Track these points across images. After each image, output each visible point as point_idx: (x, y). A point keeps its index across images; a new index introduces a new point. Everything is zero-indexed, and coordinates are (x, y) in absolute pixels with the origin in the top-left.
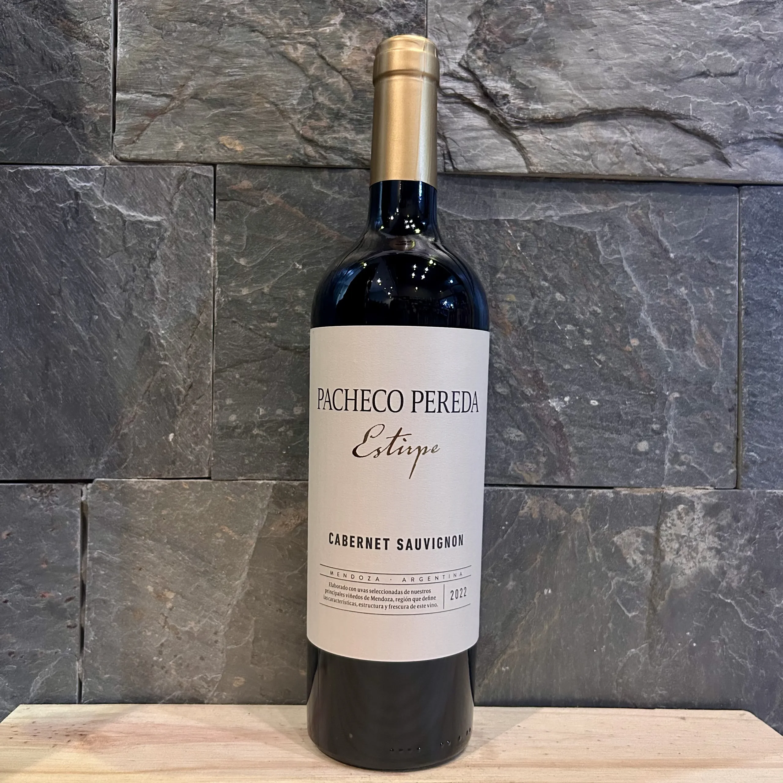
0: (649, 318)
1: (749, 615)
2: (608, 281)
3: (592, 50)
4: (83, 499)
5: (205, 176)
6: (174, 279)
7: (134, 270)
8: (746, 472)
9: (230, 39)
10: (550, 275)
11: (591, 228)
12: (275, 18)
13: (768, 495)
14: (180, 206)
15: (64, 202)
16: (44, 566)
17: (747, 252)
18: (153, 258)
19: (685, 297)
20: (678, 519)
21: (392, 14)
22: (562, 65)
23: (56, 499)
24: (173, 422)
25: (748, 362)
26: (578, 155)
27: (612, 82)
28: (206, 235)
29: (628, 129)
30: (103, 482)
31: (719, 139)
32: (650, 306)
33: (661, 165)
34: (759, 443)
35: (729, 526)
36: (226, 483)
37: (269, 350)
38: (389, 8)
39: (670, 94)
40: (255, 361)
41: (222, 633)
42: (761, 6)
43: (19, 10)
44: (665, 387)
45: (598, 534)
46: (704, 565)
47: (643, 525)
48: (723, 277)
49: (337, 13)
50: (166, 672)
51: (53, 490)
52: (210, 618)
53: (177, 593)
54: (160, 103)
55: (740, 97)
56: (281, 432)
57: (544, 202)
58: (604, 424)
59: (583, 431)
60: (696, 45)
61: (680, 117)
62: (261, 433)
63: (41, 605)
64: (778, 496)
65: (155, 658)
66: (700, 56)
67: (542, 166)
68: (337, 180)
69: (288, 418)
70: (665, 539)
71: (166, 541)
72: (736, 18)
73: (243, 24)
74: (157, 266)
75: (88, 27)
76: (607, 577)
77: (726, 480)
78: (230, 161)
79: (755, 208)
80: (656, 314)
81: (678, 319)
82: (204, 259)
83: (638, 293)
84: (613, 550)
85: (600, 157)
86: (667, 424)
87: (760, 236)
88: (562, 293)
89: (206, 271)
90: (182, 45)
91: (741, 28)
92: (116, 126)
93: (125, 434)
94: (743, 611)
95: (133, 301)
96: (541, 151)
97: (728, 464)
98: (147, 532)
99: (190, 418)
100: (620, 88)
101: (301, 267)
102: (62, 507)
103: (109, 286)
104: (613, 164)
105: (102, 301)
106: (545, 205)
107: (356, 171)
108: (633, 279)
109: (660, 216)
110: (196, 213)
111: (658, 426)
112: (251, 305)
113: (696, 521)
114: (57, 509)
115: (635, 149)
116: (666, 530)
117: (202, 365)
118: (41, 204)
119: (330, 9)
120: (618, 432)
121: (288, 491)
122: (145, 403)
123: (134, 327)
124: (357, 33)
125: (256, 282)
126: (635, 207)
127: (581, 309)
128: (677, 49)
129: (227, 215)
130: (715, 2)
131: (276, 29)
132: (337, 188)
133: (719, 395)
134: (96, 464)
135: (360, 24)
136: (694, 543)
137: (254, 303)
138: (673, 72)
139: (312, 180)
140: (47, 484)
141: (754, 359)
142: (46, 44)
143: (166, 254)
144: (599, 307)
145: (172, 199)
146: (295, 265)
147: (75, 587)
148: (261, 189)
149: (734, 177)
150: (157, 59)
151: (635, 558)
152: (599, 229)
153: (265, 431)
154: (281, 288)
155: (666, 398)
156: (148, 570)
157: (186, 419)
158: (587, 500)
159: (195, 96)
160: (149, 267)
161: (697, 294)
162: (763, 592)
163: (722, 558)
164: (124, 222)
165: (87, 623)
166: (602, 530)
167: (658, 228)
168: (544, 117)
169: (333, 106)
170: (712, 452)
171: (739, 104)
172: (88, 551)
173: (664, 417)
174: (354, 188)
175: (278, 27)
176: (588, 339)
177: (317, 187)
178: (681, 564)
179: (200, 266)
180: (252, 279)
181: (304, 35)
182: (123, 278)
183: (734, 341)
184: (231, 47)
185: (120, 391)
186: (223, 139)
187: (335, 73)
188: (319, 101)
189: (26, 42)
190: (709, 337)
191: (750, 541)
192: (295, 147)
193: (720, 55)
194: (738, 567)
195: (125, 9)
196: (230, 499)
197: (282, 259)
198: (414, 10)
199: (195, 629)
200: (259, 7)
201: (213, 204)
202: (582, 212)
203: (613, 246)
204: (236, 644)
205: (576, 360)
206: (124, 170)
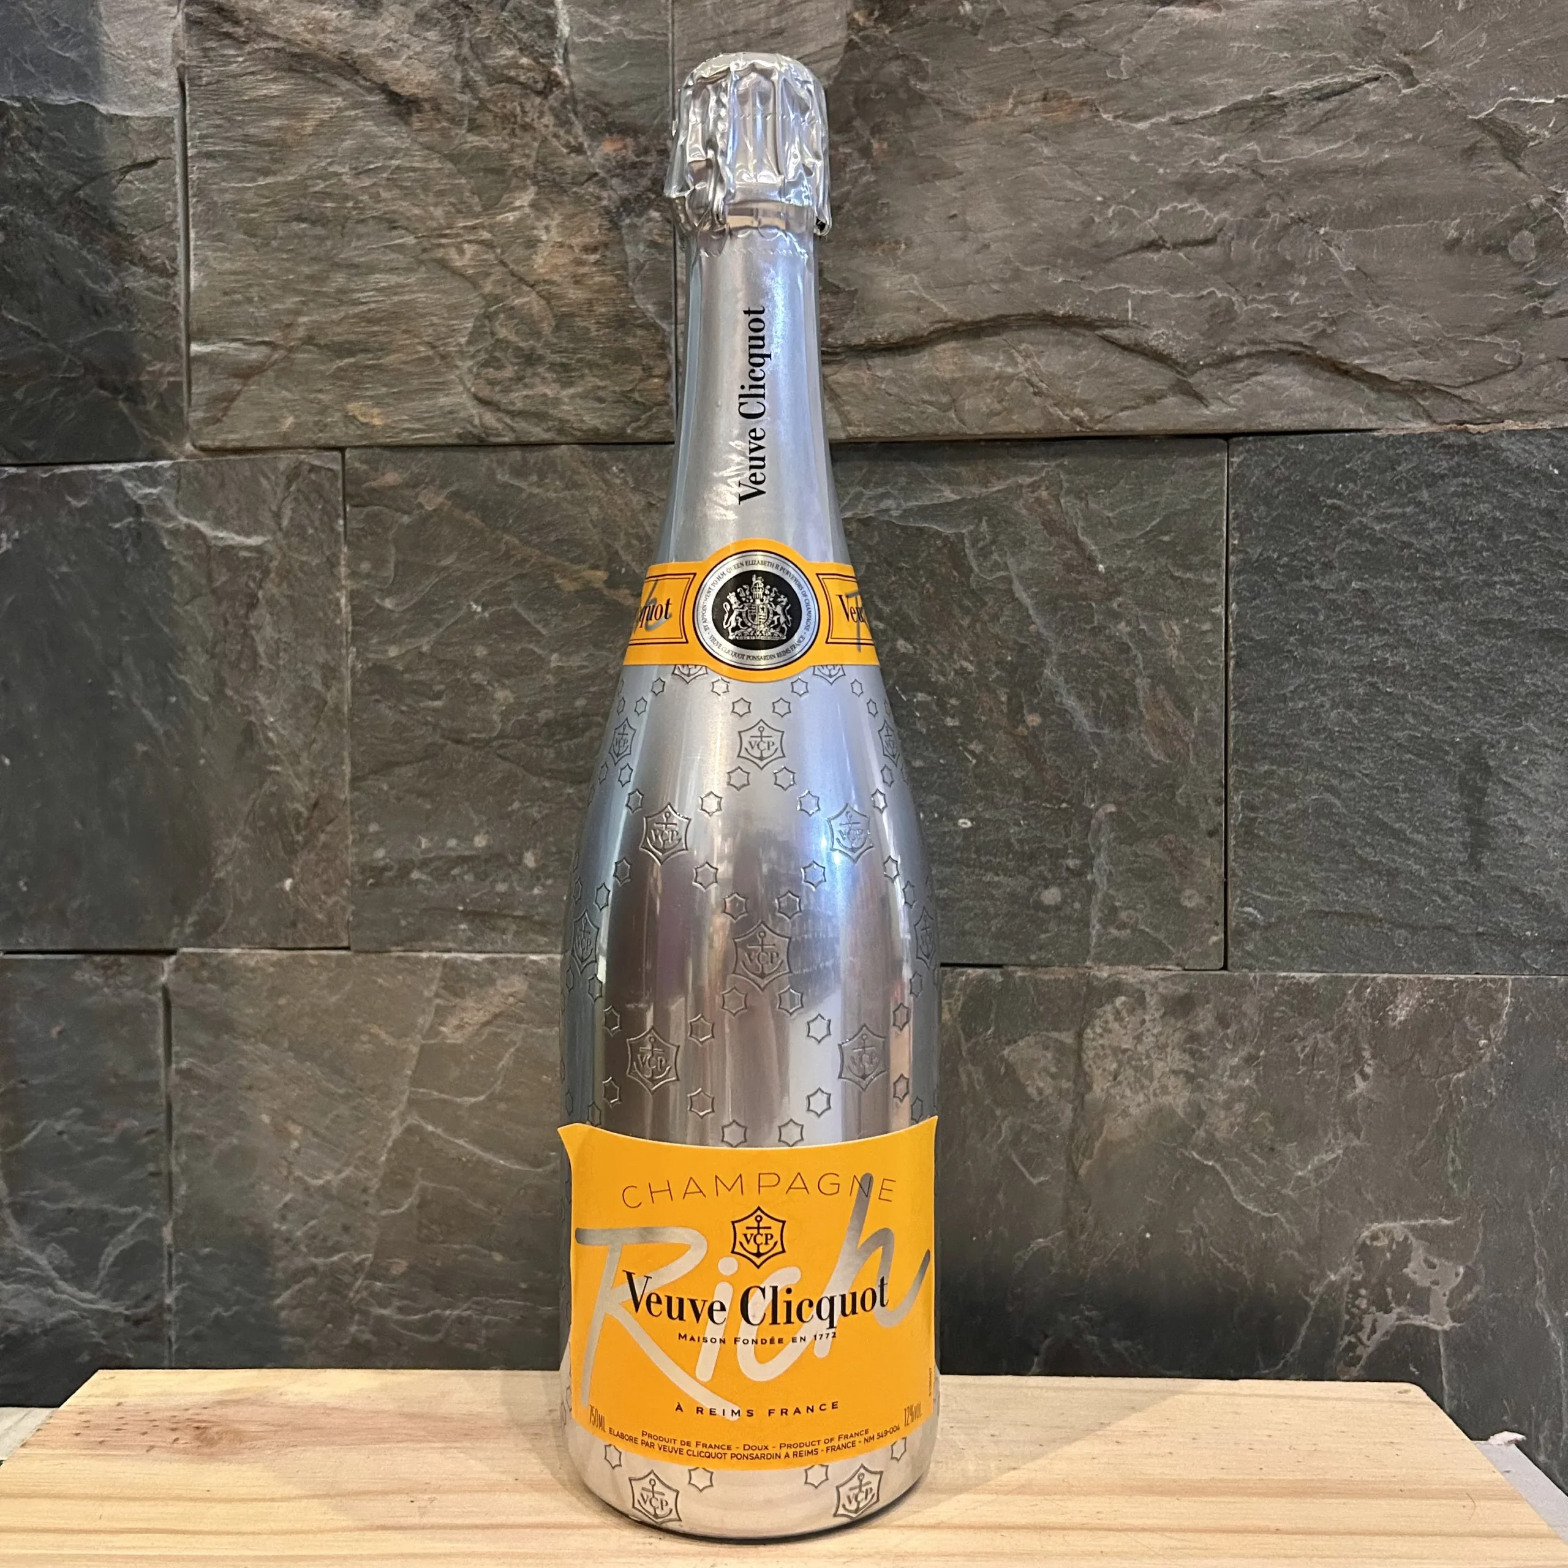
0: (1062, 679)
1: (1248, 1189)
2: (986, 618)
3: (955, 216)
4: (163, 979)
5: (329, 470)
6: (287, 636)
7: (226, 623)
8: (1240, 942)
9: (360, 243)
10: (887, 610)
11: (958, 526)
12: (428, 205)
13: (1280, 981)
14: (292, 519)
15: (120, 520)
16: (113, 1081)
17: (1241, 556)
18: (252, 605)
19: (1126, 639)
20: (1116, 1020)
21: (614, 182)
22: (903, 246)
23: (127, 979)
24: (291, 862)
25: (1242, 750)
26: (931, 403)
27: (990, 271)
28: (332, 563)
29: (1019, 352)
30: (192, 954)
31: (1182, 360)
32: (1063, 656)
33: (1078, 412)
34: (1263, 892)
35: (1211, 1034)
36: (374, 956)
37: (433, 744)
38: (609, 171)
39: (1090, 285)
40: (410, 763)
41: (373, 1191)
42: (1261, 114)
43: (44, 223)
44: (1087, 796)
45: (977, 1043)
46: (1166, 1100)
47: (1055, 1029)
48: (1196, 601)
49: (524, 188)
50: (294, 1248)
51: (120, 965)
52: (356, 1167)
53: (306, 1128)
54: (255, 355)
55: (1221, 281)
56: (454, 877)
57: (878, 485)
58: (983, 859)
59: (948, 871)
60: (1140, 194)
61: (1111, 324)
62: (424, 877)
63: (109, 1140)
64: (1299, 983)
65: (276, 1225)
66: (1147, 212)
67: (867, 426)
68: (535, 463)
69: (467, 853)
70: (1091, 1054)
71: (286, 1045)
72: (1213, 139)
73: (379, 219)
74: (262, 615)
75: (148, 243)
76: (994, 1117)
77: (1205, 955)
78: (364, 443)
79: (1255, 476)
80: (1074, 670)
81: (1113, 676)
82: (330, 601)
83: (1039, 635)
84: (1003, 1070)
85: (968, 404)
86: (1093, 858)
87: (1265, 525)
88: (907, 639)
89: (333, 621)
90: (287, 260)
91: (1222, 158)
92: (194, 399)
93: (221, 880)
94: (1235, 1184)
95: (225, 673)
96: (867, 399)
97: (1207, 926)
98: (259, 1031)
99: (317, 855)
100: (1003, 281)
101: (479, 609)
102: (136, 991)
103: (190, 649)
104: (992, 414)
105: (181, 673)
106: (880, 490)
107: (563, 447)
108: (1031, 612)
109: (1081, 499)
110: (316, 529)
111: (1078, 862)
112: (402, 673)
113: (1148, 1024)
114: (128, 994)
115: (1032, 385)
116: (1093, 1040)
117: (332, 771)
118: (88, 525)
119: (514, 182)
120: (1007, 872)
121: (467, 970)
122: (248, 831)
123: (228, 713)
124: (557, 219)
125: (411, 636)
126: (1034, 486)
127: (941, 665)
128: (1105, 203)
129: (362, 529)
130: (1174, 114)
131: (429, 223)
132: (535, 478)
133: (1189, 807)
134: (181, 926)
135: (561, 203)
136: (1145, 1062)
137: (406, 671)
138: (1097, 245)
139: (495, 465)
140: (112, 957)
141: (1253, 743)
142: (86, 274)
143: (273, 595)
144: (971, 662)
145: (280, 508)
146: (470, 606)
147: (158, 1114)
148: (415, 486)
149: (1213, 424)
150: (250, 285)
151: (1041, 1085)
152: (971, 527)
153: (431, 874)
154: (448, 645)
155: (1090, 814)
156: (261, 1090)
157: (312, 856)
158: (958, 986)
159: (309, 340)
160: (247, 617)
161: (1149, 634)
162: (1272, 1149)
163: (1200, 1088)
164: (209, 548)
165: (175, 1169)
166: (981, 1039)
167: (1078, 519)
168: (869, 341)
169: (522, 344)
170: (1179, 906)
171: (1220, 295)
172: (174, 1059)
173: (1087, 845)
174: (562, 478)
175: (432, 218)
176: (953, 717)
177: (503, 477)
178: (1123, 1097)
179: (325, 614)
180: (404, 631)
181: (474, 228)
182: (210, 635)
183: (1217, 713)
184: (361, 256)
185: (212, 813)
186: (353, 407)
187: (525, 288)
188: (501, 336)
189: (55, 273)
190: (1169, 706)
191: (1250, 1060)
192: (462, 414)
193: (1183, 210)
194: (1228, 1106)
195: (200, 208)
196: (380, 981)
197: (450, 597)
198: (650, 172)
199: (334, 1184)
200: (401, 188)
201: (342, 513)
202: (942, 500)
203: (995, 556)
204: (395, 1208)
205: (934, 751)
206: (207, 465)
